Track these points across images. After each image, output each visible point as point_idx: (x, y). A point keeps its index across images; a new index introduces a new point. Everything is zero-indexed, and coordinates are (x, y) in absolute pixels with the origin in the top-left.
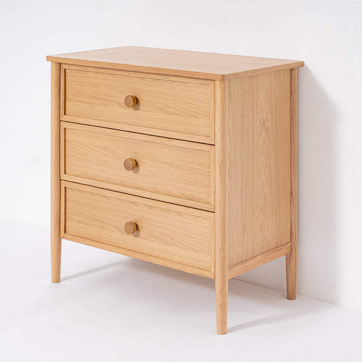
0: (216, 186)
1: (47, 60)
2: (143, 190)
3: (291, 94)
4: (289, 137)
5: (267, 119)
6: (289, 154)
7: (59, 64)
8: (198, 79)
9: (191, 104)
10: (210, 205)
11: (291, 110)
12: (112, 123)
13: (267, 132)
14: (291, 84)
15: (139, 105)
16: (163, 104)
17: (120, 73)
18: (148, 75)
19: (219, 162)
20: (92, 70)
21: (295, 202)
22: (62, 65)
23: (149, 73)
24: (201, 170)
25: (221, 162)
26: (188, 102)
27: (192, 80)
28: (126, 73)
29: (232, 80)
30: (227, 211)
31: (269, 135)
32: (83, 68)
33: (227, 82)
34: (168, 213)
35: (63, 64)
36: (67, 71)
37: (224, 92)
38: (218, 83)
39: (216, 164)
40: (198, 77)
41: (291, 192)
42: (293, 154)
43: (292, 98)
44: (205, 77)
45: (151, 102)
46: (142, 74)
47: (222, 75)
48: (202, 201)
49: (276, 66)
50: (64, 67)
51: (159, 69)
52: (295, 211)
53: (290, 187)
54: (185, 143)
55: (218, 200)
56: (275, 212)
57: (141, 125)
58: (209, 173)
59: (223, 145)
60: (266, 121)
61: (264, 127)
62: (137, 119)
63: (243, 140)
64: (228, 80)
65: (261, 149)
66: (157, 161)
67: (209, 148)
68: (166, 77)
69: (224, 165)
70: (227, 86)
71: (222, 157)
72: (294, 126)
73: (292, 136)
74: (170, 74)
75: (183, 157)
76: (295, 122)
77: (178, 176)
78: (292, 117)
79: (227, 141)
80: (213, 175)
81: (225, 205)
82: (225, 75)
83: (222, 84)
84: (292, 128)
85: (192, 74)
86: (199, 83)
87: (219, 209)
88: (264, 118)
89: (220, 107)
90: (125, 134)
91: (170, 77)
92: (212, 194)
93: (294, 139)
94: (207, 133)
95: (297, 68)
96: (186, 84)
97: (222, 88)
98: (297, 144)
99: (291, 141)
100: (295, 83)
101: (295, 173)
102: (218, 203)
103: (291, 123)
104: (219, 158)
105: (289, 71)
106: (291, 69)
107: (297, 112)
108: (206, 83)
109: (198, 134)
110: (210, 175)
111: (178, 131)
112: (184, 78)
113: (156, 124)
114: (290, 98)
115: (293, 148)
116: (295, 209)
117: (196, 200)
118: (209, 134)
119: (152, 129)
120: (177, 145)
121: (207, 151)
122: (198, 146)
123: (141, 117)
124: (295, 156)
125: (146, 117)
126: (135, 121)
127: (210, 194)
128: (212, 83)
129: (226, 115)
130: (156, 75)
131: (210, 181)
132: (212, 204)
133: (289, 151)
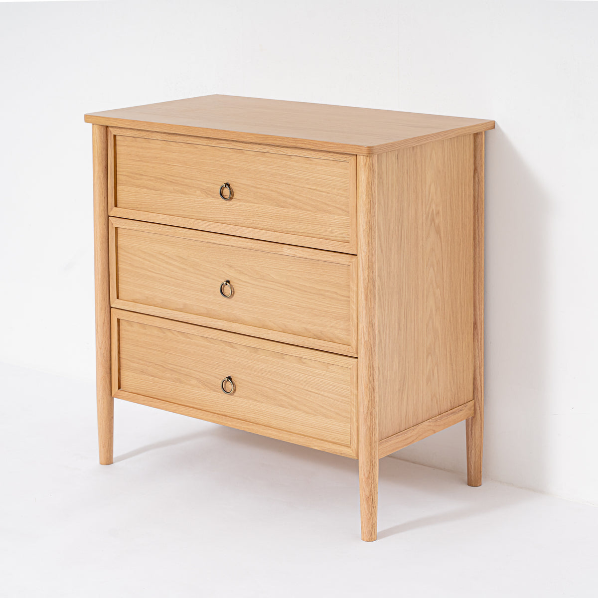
0: (359, 318)
1: (86, 121)
2: (244, 323)
3: (474, 173)
4: (472, 239)
5: (438, 213)
6: (472, 265)
7: (105, 128)
8: (330, 152)
9: (319, 191)
10: (350, 347)
11: (474, 197)
12: (193, 220)
13: (438, 232)
14: (475, 158)
16: (274, 191)
17: (204, 142)
18: (250, 145)
19: (364, 282)
20: (159, 136)
21: (481, 339)
22: (110, 129)
23: (251, 143)
24: (336, 293)
25: (366, 282)
26: (315, 188)
27: (320, 155)
28: (214, 143)
29: (384, 154)
30: (377, 357)
31: (440, 237)
32: (144, 134)
33: (376, 158)
34: (283, 358)
35: (112, 127)
36: (118, 138)
37: (371, 173)
38: (362, 160)
39: (359, 284)
40: (331, 150)
41: (475, 324)
42: (478, 265)
43: (477, 179)
44: (342, 150)
45: (255, 187)
46: (240, 145)
47: (369, 147)
48: (337, 341)
49: (452, 131)
50: (113, 131)
52: (480, 353)
53: (472, 316)
54: (309, 252)
55: (363, 340)
56: (451, 355)
57: (239, 223)
58: (349, 297)
59: (370, 256)
60: (436, 215)
61: (433, 224)
62: (233, 213)
63: (400, 246)
64: (378, 155)
65: (429, 259)
66: (265, 280)
67: (348, 260)
68: (278, 149)
69: (372, 286)
70: (376, 165)
71: (369, 273)
72: (480, 221)
73: (477, 236)
74: (286, 144)
75: (307, 272)
76: (481, 215)
77: (300, 303)
78: (476, 208)
79: (376, 249)
80: (354, 301)
81: (374, 346)
82: (373, 147)
83: (368, 160)
84: (477, 226)
85: (320, 146)
86: (331, 159)
87: (364, 352)
88: (433, 211)
89: (366, 196)
90: (213, 237)
91: (285, 149)
92: (353, 330)
93: (479, 241)
94: (345, 236)
95: (485, 132)
96: (311, 160)
97: (369, 166)
98: (485, 250)
99: (474, 246)
100: (481, 155)
101: (480, 294)
102: (363, 343)
103: (474, 217)
104: (363, 274)
105: (472, 137)
106: (475, 134)
107: (485, 200)
108: (343, 159)
109: (330, 238)
110: (349, 301)
111: (299, 234)
112: (307, 152)
113: (262, 221)
114: (473, 179)
115: (477, 255)
116: (481, 349)
117: (328, 339)
118: (348, 237)
119: (256, 230)
120: (298, 255)
121: (345, 263)
122: (330, 256)
123: (240, 211)
124: (481, 267)
125: (246, 211)
126: (229, 218)
127: (349, 330)
128: (352, 158)
129: (375, 209)
130: (262, 146)
131: (349, 310)
132: (353, 346)
133: (472, 261)
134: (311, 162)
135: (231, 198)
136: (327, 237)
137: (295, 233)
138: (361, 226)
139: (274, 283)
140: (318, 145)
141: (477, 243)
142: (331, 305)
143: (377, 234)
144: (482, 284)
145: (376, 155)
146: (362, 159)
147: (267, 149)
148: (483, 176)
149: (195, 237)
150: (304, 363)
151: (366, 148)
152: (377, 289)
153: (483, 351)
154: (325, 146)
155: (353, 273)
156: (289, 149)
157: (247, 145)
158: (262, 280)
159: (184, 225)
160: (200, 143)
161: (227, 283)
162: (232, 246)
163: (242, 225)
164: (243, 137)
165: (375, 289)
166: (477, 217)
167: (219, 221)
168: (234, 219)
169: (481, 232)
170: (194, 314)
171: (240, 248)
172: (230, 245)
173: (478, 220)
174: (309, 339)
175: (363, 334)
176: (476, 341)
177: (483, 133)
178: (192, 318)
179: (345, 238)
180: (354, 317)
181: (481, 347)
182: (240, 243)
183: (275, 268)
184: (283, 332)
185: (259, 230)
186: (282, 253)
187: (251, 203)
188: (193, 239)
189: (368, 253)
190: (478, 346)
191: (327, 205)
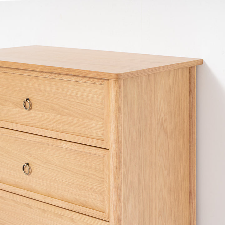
0: (111, 194)
2: (37, 192)
3: (190, 93)
4: (188, 136)
5: (166, 119)
6: (188, 154)
8: (92, 78)
9: (84, 104)
10: (104, 214)
12: (7, 122)
13: (166, 132)
14: (190, 83)
16: (56, 104)
17: (14, 71)
18: (42, 74)
19: (114, 169)
21: (194, 202)
23: (42, 72)
24: (95, 175)
25: (115, 168)
26: (82, 102)
27: (85, 80)
28: (20, 72)
29: (129, 79)
31: (167, 136)
33: (122, 82)
34: (62, 218)
37: (118, 92)
38: (112, 83)
39: (110, 170)
40: (91, 76)
41: (190, 192)
42: (192, 153)
43: (191, 97)
44: (99, 77)
45: (45, 101)
46: (35, 73)
47: (117, 74)
48: (96, 208)
49: (175, 65)
51: (50, 67)
52: (194, 212)
53: (189, 187)
54: (78, 146)
55: (113, 210)
56: (174, 215)
57: (34, 125)
58: (104, 179)
59: (118, 150)
60: (164, 121)
61: (162, 127)
63: (140, 142)
64: (124, 80)
65: (159, 151)
66: (50, 164)
67: (103, 153)
68: (59, 76)
69: (119, 172)
70: (122, 87)
71: (117, 163)
72: (193, 125)
74: (62, 73)
75: (77, 160)
76: (194, 121)
78: (191, 116)
79: (122, 145)
80: (107, 181)
81: (120, 214)
82: (119, 74)
83: (116, 83)
84: (191, 127)
86: (92, 82)
87: (113, 219)
88: (162, 118)
89: (115, 108)
91: (63, 76)
92: (107, 202)
93: (193, 138)
95: (197, 66)
96: (80, 84)
97: (117, 88)
98: (197, 143)
99: (190, 141)
100: (194, 82)
101: (194, 172)
102: (113, 213)
103: (190, 122)
104: (113, 163)
105: (188, 69)
106: (190, 67)
107: (196, 111)
108: (100, 83)
109: (92, 137)
110: (104, 181)
111: (72, 133)
112: (77, 77)
113: (49, 124)
114: (189, 97)
115: (192, 147)
116: (194, 210)
117: (90, 207)
118: (103, 137)
119: (45, 130)
120: (71, 148)
121: (101, 155)
122: (91, 150)
123: (35, 117)
124: (194, 155)
125: (39, 117)
126: (29, 121)
127: (104, 202)
128: (106, 82)
129: (121, 117)
130: (49, 74)
131: (104, 187)
132: (106, 213)
133: (188, 151)
134: (80, 85)
135: (30, 109)
136: (90, 136)
137: (69, 133)
138: (111, 129)
139: (56, 166)
140: (84, 73)
141: (192, 139)
142: (92, 183)
143: (122, 135)
144: (195, 166)
145: (122, 80)
146: (112, 82)
147: (52, 76)
148: (195, 95)
149: (8, 134)
150: (75, 222)
151: (115, 75)
152: (123, 174)
153: (196, 210)
154: (87, 73)
155: (106, 162)
156: (66, 76)
157: (40, 73)
158: (49, 164)
160: (12, 72)
161: (27, 165)
162: (30, 140)
163: (36, 126)
164: (36, 68)
165: (121, 173)
166: (191, 122)
167: (23, 124)
168: (32, 123)
169: (195, 132)
170: (7, 184)
171: (35, 141)
172: (29, 139)
173: (192, 124)
174: (78, 206)
175: (112, 206)
176: (191, 204)
177: (195, 67)
178: (6, 187)
179: (101, 137)
180: (107, 193)
181: (194, 208)
182: (35, 138)
183: (56, 156)
184: (61, 200)
185: (47, 130)
186: (61, 146)
187: (42, 112)
188: (7, 135)
189: (116, 149)
190: (192, 207)
191: (90, 114)
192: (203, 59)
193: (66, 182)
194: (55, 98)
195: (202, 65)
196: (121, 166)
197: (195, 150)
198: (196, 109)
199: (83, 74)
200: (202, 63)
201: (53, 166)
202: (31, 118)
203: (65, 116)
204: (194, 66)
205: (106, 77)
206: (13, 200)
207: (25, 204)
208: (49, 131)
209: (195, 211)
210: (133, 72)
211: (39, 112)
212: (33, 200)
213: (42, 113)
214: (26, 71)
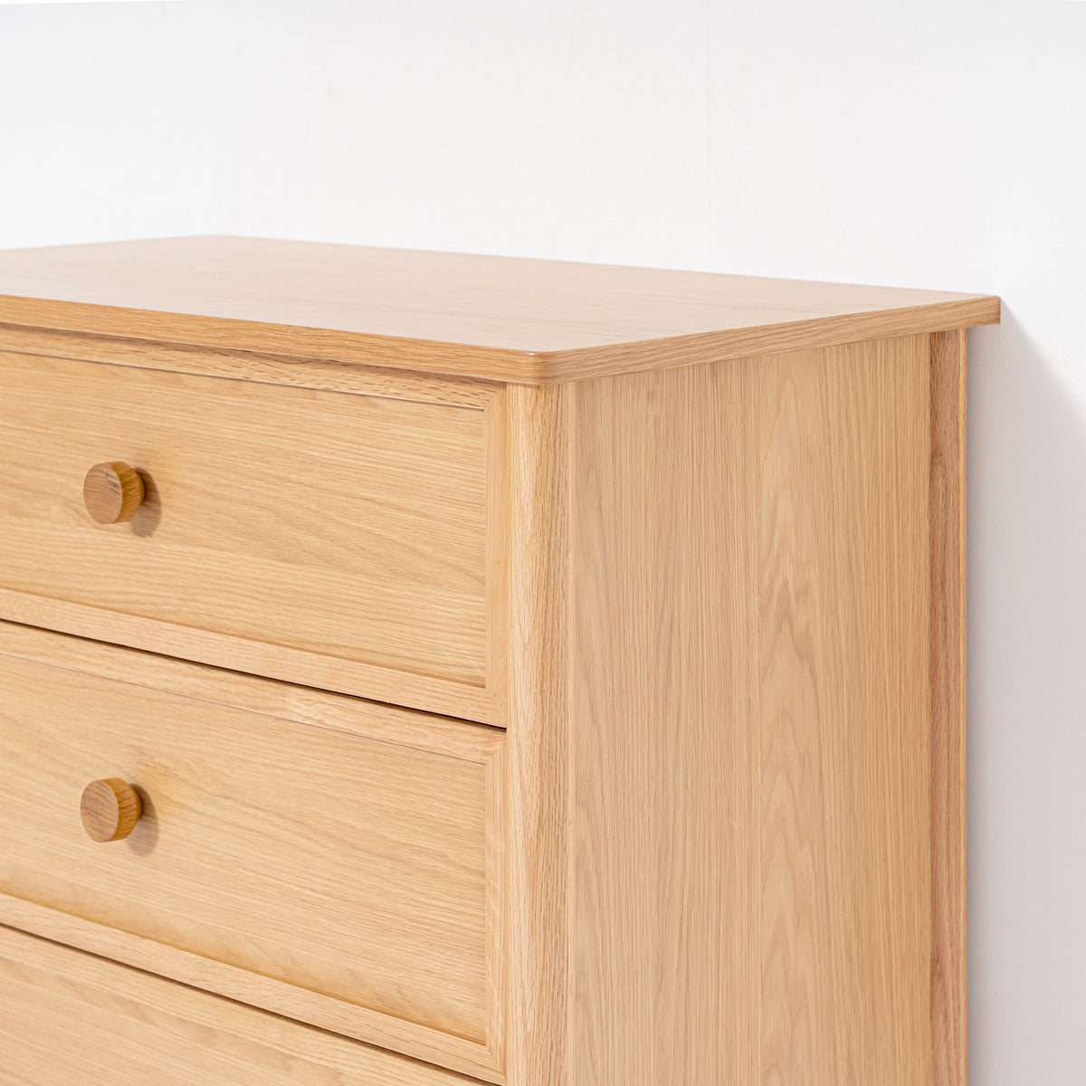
0: (512, 950)
2: (176, 943)
3: (932, 463)
4: (926, 679)
5: (804, 591)
6: (926, 767)
8: (427, 376)
9: (396, 507)
10: (484, 1050)
11: (932, 543)
12: (38, 599)
13: (804, 653)
14: (934, 413)
15: (158, 512)
16: (264, 508)
17: (74, 348)
18: (196, 357)
19: (526, 827)
21: (957, 1011)
23: (198, 350)
24: (444, 857)
25: (533, 824)
26: (383, 497)
27: (397, 386)
28: (97, 351)
29: (606, 383)
31: (812, 672)
33: (569, 393)
34: (288, 1069)
38: (520, 399)
39: (511, 832)
40: (421, 367)
41: (936, 960)
42: (944, 765)
43: (940, 483)
44: (455, 368)
45: (211, 495)
46: (169, 356)
47: (541, 356)
48: (446, 1024)
49: (851, 319)
51: (235, 326)
52: (953, 1057)
53: (928, 933)
54: (361, 713)
55: (520, 1029)
56: (850, 1067)
57: (163, 612)
59: (546, 733)
60: (797, 598)
61: (786, 629)
62: (148, 579)
63: (666, 700)
64: (580, 384)
65: (771, 746)
66: (236, 801)
67: (479, 747)
68: (276, 367)
69: (553, 841)
70: (571, 417)
71: (541, 796)
72: (951, 623)
73: (942, 672)
74: (289, 350)
75: (357, 782)
76: (957, 604)
77: (335, 885)
78: (939, 579)
79: (570, 709)
80: (498, 887)
81: (559, 1054)
82: (554, 355)
83: (541, 402)
84: (941, 637)
85: (391, 353)
86: (430, 399)
87: (523, 1072)
88: (786, 583)
89: (533, 524)
90: (89, 656)
91: (295, 367)
92: (495, 991)
93: (947, 687)
94: (473, 662)
95: (968, 331)
96: (375, 406)
97: (544, 423)
98: (969, 718)
99: (933, 702)
100: (955, 407)
101: (953, 862)
102: (521, 1042)
104: (524, 797)
105: (924, 345)
106: (933, 335)
107: (968, 555)
108: (466, 399)
109: (429, 667)
110: (482, 888)
111: (337, 652)
112: (358, 375)
113: (231, 607)
114: (927, 483)
115: (943, 735)
116: (957, 1046)
117: (419, 1016)
118: (481, 668)
119: (211, 635)
120: (330, 722)
121: (469, 757)
122: (425, 731)
123: (168, 573)
124: (957, 773)
125: (186, 572)
126: (138, 593)
127: (484, 990)
128: (494, 396)
129: (565, 569)
130: (230, 359)
131: (483, 918)
132: (494, 1046)
133: (925, 753)
134: (373, 410)
136: (419, 665)
137: (323, 650)
138: (516, 630)
139: (261, 814)
140: (386, 352)
141: (943, 692)
142: (427, 896)
143: (571, 658)
144: (959, 829)
145: (571, 386)
146: (521, 397)
147: (245, 368)
148: (962, 474)
149: (42, 654)
151: (532, 360)
152: (570, 850)
154: (404, 352)
155: (494, 792)
156: (307, 369)
157: (187, 355)
158: (228, 803)
159: (13, 613)
160: (61, 354)
162: (143, 686)
163: (172, 617)
164: (169, 329)
165: (565, 849)
166: (940, 608)
167: (110, 605)
168: (153, 599)
169: (958, 658)
170: (38, 903)
171: (166, 691)
172: (136, 681)
173: (945, 619)
174: (361, 1011)
175: (520, 1009)
176: (941, 1017)
177: (962, 334)
178: (32, 916)
179: (473, 668)
180: (497, 945)
181: (957, 1038)
182: (165, 676)
183: (266, 765)
184: (284, 981)
185: (217, 636)
186: (285, 715)
187: (200, 545)
188: (39, 659)
189: (539, 724)
190: (947, 1034)
191: (421, 555)
192: (1004, 298)
193: (307, 892)
194: (258, 479)
195: (995, 325)
196: (565, 811)
197: (957, 751)
198: (968, 544)
199: (381, 355)
200: (992, 318)
201: (251, 811)
202: (150, 576)
203: (302, 563)
204: (956, 331)
205: (490, 373)
206: (62, 980)
207: (117, 999)
208: (232, 639)
209: (958, 1054)
210: (626, 346)
211: (187, 549)
212: (153, 980)
213: (198, 550)
214: (126, 347)
